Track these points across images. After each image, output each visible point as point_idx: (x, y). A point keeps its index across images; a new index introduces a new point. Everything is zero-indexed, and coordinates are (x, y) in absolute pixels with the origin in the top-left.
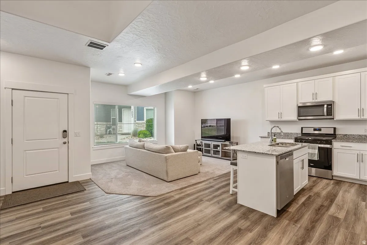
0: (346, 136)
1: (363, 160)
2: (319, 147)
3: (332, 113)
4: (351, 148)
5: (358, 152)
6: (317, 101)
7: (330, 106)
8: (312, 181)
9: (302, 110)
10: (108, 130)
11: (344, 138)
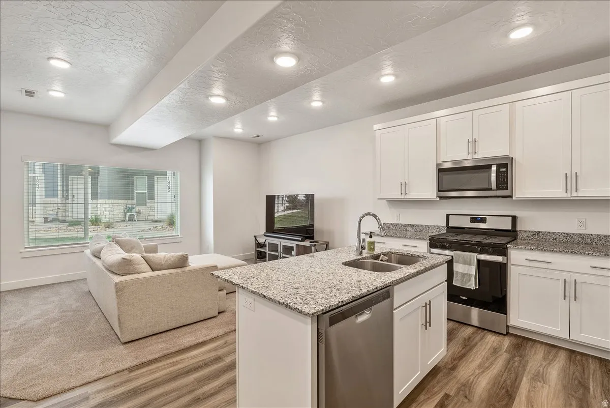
0: (539, 236)
1: (577, 296)
2: (479, 261)
3: (507, 183)
4: (550, 266)
5: (566, 276)
6: (476, 157)
7: (504, 168)
8: (461, 341)
9: (446, 177)
10: (128, 214)
11: (532, 240)
